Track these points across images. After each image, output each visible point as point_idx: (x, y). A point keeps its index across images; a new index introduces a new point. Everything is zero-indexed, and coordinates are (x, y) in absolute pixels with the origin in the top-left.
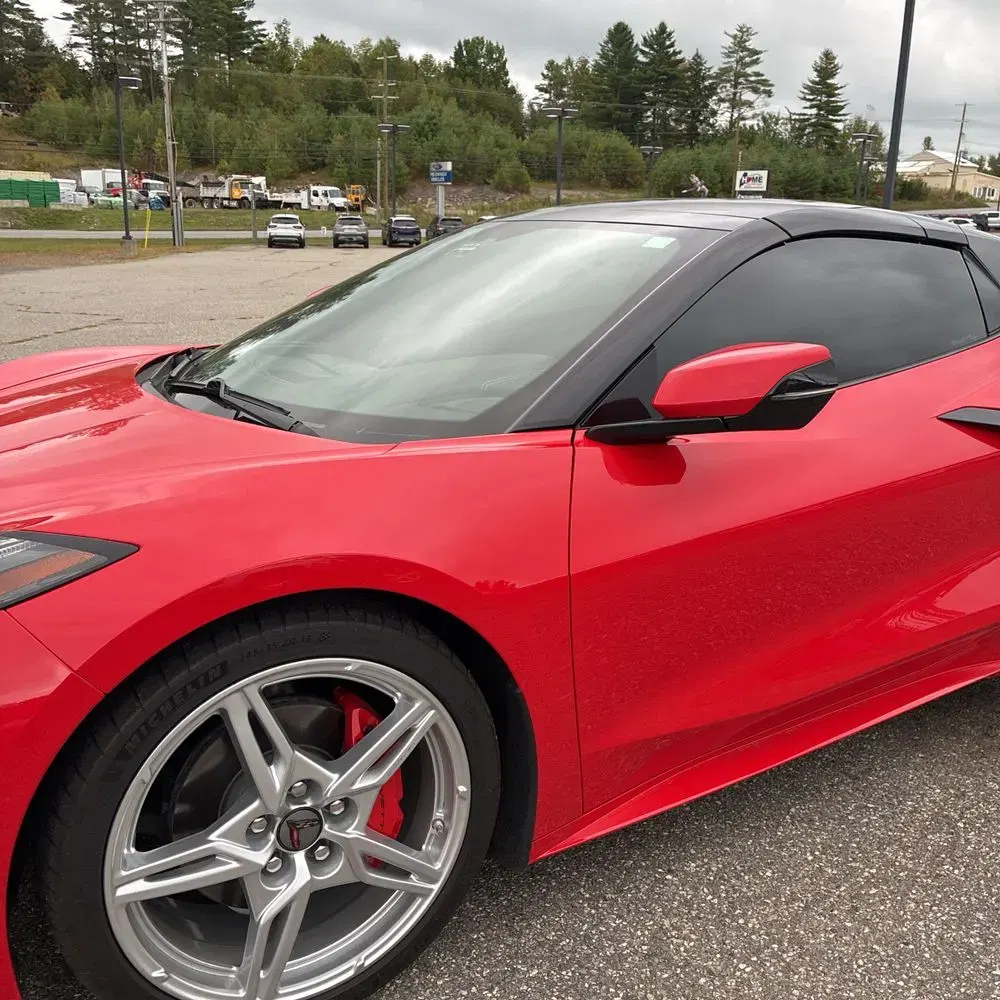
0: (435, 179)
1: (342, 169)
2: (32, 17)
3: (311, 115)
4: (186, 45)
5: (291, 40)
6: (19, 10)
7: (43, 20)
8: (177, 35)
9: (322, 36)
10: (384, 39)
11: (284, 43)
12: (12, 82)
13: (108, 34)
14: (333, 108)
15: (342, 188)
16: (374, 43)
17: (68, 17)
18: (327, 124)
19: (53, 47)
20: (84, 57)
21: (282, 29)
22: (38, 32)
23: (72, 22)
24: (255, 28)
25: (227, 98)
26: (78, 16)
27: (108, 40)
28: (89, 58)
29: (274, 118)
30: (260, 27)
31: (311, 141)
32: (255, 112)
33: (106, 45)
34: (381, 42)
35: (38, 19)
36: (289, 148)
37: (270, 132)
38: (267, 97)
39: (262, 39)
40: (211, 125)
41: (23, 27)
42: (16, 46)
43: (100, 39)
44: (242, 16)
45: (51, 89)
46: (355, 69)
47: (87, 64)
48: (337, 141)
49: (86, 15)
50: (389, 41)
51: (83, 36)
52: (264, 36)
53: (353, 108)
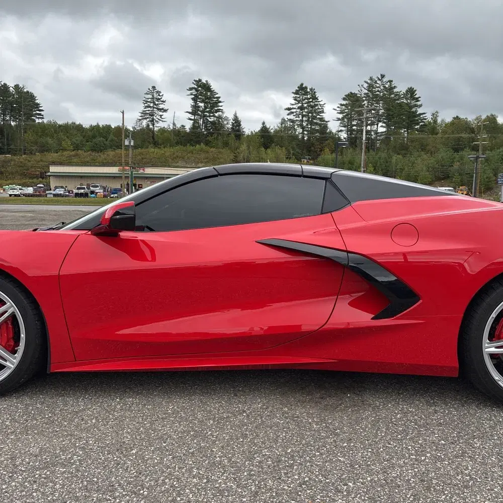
0: (500, 182)
1: (457, 178)
2: (324, 121)
3: (444, 154)
4: (388, 126)
5: (439, 120)
6: (319, 118)
7: (328, 121)
8: (384, 123)
9: (457, 117)
10: (489, 115)
11: (435, 121)
12: (313, 148)
13: (354, 125)
14: (456, 150)
15: (455, 188)
16: (484, 117)
17: (339, 119)
18: (452, 158)
19: (331, 132)
20: (343, 135)
21: (435, 116)
22: (326, 127)
23: (340, 122)
24: (421, 116)
25: (403, 149)
26: (343, 119)
27: (354, 128)
28: (346, 136)
29: (425, 156)
30: (424, 115)
31: (443, 166)
32: (416, 154)
33: (354, 130)
34: (487, 116)
35: (326, 121)
36: (430, 169)
37: (422, 162)
38: (423, 148)
39: (424, 121)
40: (394, 161)
41: (320, 125)
42: (317, 133)
43: (351, 127)
44: (416, 111)
45: (327, 150)
46: (472, 131)
47: (345, 138)
48: (456, 166)
49: (346, 118)
50: (492, 115)
51: (345, 127)
52: (426, 119)
53: (467, 149)
